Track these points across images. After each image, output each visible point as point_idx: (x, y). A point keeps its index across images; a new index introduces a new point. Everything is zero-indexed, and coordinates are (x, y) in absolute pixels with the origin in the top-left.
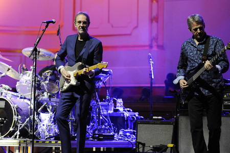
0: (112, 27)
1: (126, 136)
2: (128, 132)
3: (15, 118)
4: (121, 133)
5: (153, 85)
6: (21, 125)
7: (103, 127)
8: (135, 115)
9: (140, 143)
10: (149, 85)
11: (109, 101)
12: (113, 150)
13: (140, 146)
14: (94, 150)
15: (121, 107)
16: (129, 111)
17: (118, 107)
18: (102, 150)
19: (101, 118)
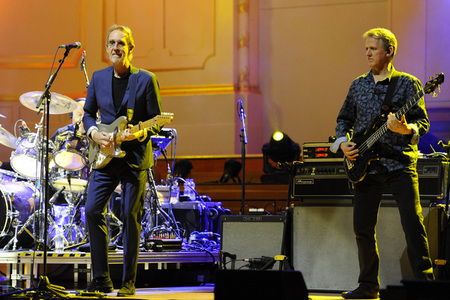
0: (171, 54)
1: (202, 242)
2: (206, 236)
3: (9, 214)
4: (193, 237)
5: (247, 156)
6: (20, 228)
7: (163, 228)
8: (216, 207)
9: (226, 254)
10: (240, 156)
11: (171, 183)
12: (178, 267)
13: (228, 259)
14: (147, 268)
15: (192, 192)
16: (206, 200)
17: (187, 192)
18: (160, 268)
19: (158, 212)
